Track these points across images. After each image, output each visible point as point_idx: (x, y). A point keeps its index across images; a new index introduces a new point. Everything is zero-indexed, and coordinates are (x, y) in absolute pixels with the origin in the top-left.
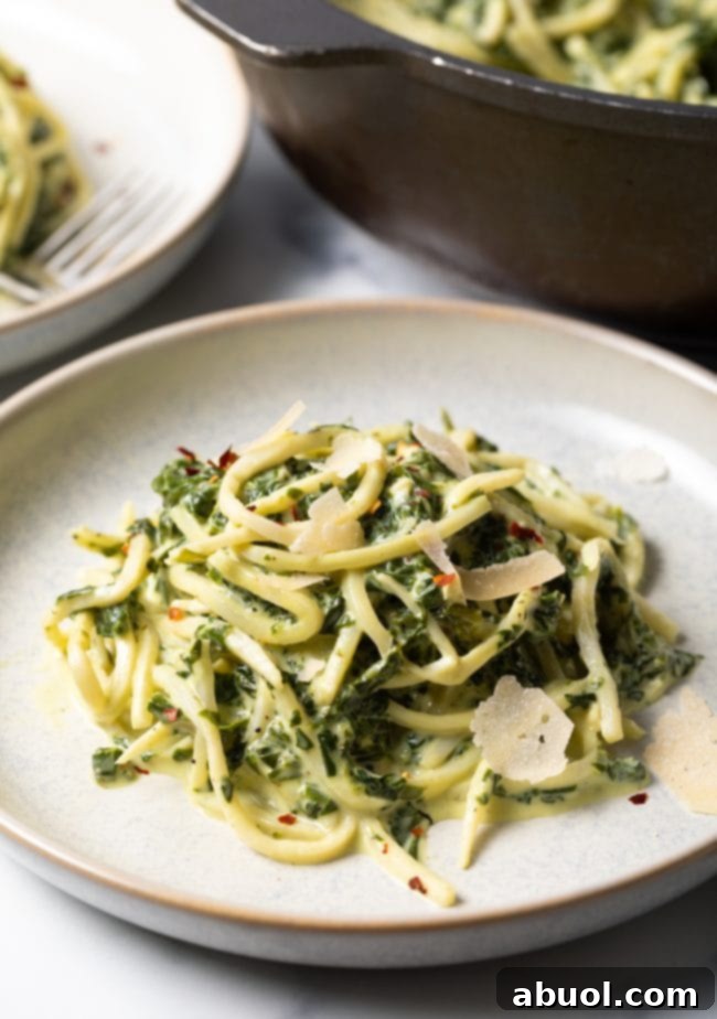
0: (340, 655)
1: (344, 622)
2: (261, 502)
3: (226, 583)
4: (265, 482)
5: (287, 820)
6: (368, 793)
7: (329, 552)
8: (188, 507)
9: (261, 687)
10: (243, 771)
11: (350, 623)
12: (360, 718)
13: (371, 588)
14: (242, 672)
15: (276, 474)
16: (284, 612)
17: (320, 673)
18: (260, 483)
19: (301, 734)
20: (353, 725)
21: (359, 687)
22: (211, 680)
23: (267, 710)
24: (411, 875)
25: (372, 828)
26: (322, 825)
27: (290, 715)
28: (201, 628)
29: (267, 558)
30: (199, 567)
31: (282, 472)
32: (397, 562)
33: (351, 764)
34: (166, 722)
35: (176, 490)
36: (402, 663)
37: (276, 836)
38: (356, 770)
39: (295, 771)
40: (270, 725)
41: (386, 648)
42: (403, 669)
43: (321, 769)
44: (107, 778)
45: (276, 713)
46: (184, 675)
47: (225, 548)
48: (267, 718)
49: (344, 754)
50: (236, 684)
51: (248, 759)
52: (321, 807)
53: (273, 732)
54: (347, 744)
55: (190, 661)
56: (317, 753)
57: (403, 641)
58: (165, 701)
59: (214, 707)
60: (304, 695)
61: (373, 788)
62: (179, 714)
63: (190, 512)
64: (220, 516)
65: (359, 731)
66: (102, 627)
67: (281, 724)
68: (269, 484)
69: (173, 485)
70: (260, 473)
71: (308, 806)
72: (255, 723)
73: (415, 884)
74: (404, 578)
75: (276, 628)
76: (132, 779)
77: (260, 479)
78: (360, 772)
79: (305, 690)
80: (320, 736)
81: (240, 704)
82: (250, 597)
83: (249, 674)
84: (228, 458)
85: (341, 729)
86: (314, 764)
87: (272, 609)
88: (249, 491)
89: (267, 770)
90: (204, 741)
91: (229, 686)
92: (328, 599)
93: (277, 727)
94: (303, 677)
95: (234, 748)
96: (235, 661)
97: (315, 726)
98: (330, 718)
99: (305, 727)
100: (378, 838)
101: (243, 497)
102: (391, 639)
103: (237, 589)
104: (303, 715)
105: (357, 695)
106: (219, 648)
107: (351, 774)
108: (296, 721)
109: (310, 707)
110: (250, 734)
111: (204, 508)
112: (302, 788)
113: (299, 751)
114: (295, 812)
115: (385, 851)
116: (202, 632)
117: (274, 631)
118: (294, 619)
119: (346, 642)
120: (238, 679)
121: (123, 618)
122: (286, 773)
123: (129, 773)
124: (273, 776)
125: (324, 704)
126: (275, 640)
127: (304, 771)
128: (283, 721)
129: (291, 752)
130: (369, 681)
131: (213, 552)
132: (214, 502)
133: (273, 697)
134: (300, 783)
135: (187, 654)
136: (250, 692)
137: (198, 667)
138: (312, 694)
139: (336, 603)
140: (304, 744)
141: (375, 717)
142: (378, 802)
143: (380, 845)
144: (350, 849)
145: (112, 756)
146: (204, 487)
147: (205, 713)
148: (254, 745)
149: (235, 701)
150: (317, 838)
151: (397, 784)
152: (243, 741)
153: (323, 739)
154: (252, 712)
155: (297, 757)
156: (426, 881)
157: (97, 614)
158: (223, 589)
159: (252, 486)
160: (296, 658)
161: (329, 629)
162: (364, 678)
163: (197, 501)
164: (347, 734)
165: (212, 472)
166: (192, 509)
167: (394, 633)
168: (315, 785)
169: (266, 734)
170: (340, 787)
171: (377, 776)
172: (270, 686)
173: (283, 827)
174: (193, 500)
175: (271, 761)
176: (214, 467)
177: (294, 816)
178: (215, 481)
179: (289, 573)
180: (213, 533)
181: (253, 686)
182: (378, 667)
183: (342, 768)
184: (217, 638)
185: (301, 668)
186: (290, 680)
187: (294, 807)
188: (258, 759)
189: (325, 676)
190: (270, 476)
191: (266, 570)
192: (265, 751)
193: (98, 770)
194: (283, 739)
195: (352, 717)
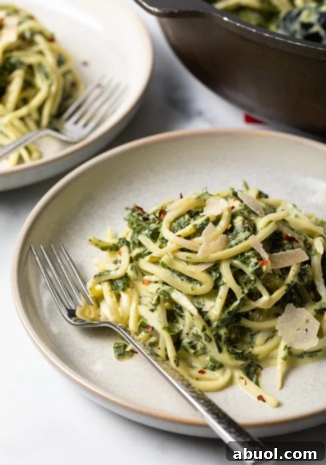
0: (221, 298)
1: (221, 283)
2: (180, 232)
3: (169, 268)
4: (181, 222)
5: (202, 372)
6: (236, 359)
7: (214, 252)
8: (147, 235)
9: (187, 314)
10: (181, 351)
11: (224, 284)
12: (230, 326)
13: (232, 267)
14: (177, 308)
15: (184, 218)
16: (196, 280)
17: (212, 307)
18: (178, 223)
19: (206, 335)
20: (227, 330)
21: (229, 313)
22: (165, 312)
23: (190, 324)
24: (259, 394)
25: (238, 374)
26: (217, 374)
27: (201, 327)
28: (159, 289)
29: (187, 258)
30: (156, 262)
31: (187, 217)
32: (242, 254)
33: (228, 347)
34: (146, 332)
35: (139, 228)
36: (246, 301)
37: (197, 379)
38: (230, 349)
39: (204, 351)
40: (192, 331)
41: (239, 294)
42: (247, 303)
43: (216, 350)
44: (120, 357)
45: (194, 326)
46: (152, 310)
47: (167, 254)
48: (191, 328)
49: (225, 343)
50: (175, 313)
51: (183, 347)
52: (217, 366)
53: (193, 334)
54: (225, 338)
55: (156, 305)
56: (214, 343)
57: (246, 291)
58: (145, 323)
59: (167, 325)
60: (205, 317)
61: (238, 357)
62: (153, 329)
63: (148, 237)
64: (163, 238)
65: (230, 332)
66: (114, 287)
67: (197, 331)
68: (182, 223)
69: (139, 225)
70: (177, 218)
71: (211, 366)
72: (185, 331)
73: (260, 398)
74: (245, 262)
75: (194, 288)
76: (131, 356)
77: (178, 221)
78: (232, 350)
79: (206, 315)
80: (214, 336)
81: (177, 322)
82: (180, 275)
83: (181, 308)
84: (163, 212)
85: (223, 332)
86: (212, 348)
87: (190, 280)
88: (174, 227)
89: (192, 351)
90: (164, 340)
91: (173, 314)
92: (214, 274)
93: (195, 332)
94: (204, 309)
95: (177, 341)
96: (173, 303)
97: (212, 331)
98: (218, 327)
99: (208, 332)
100: (242, 378)
101: (172, 230)
102: (241, 291)
103: (174, 271)
104: (207, 327)
105: (229, 317)
106: (167, 298)
107: (228, 351)
108: (204, 330)
109: (209, 322)
110: (184, 335)
111: (155, 235)
112: (208, 358)
113: (205, 343)
114: (205, 368)
115: (246, 384)
116: (160, 291)
117: (192, 289)
118: (201, 284)
119: (223, 292)
120: (175, 311)
121: (124, 284)
122: (201, 352)
123: (130, 354)
124: (195, 354)
125: (215, 321)
126: (193, 293)
127: (208, 350)
128: (198, 329)
129: (202, 343)
130: (233, 310)
131: (163, 256)
132: (159, 233)
133: (193, 319)
134: (207, 356)
135: (154, 302)
136: (182, 316)
137: (159, 308)
138: (210, 317)
139: (218, 275)
140: (208, 340)
141: (236, 325)
142: (240, 363)
143: (243, 381)
144: (230, 383)
145: (123, 347)
146: (153, 226)
147: (164, 328)
148: (186, 341)
149: (175, 321)
150: (216, 379)
151: (248, 354)
152: (181, 339)
153: (216, 337)
154: (184, 326)
155: (205, 345)
156: (265, 397)
157: (111, 282)
158: (168, 271)
159: (175, 225)
160: (201, 300)
161: (216, 288)
162: (231, 309)
163: (151, 232)
164: (225, 334)
165: (156, 219)
166: (149, 236)
167: (242, 288)
168: (213, 357)
169: (191, 335)
170: (224, 357)
171: (240, 351)
172: (192, 315)
173: (200, 375)
174: (149, 232)
175: (194, 347)
176: (157, 217)
177: (204, 370)
178: (159, 223)
179: (197, 263)
180: (161, 247)
181: (183, 314)
182: (236, 304)
183: (225, 349)
184: (166, 294)
185: (204, 305)
186: (200, 311)
187: (204, 366)
188: (188, 346)
189: (214, 308)
190: (182, 220)
191: (188, 263)
192: (190, 343)
193: (117, 353)
194: (198, 337)
195: (227, 326)
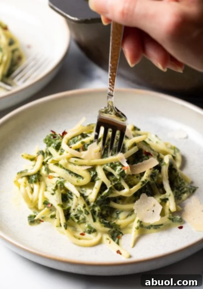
0: (96, 188)
1: (97, 179)
2: (73, 146)
3: (64, 168)
4: (75, 140)
5: (82, 234)
6: (105, 226)
7: (93, 159)
9: (74, 197)
10: (70, 221)
11: (99, 179)
12: (102, 206)
13: (104, 170)
14: (69, 193)
15: (78, 137)
16: (80, 176)
17: (91, 193)
18: (73, 140)
19: (86, 210)
20: (100, 208)
21: (102, 197)
22: (60, 195)
23: (76, 204)
24: (117, 250)
25: (106, 237)
26: (92, 236)
27: (83, 205)
28: (57, 181)
29: (75, 161)
30: (57, 164)
31: (80, 137)
33: (100, 219)
34: (48, 207)
35: (50, 142)
36: (113, 189)
37: (79, 239)
38: (101, 220)
39: (84, 221)
40: (77, 208)
41: (109, 185)
42: (113, 191)
43: (92, 220)
44: (32, 223)
45: (79, 204)
46: (53, 194)
47: (64, 159)
48: (76, 206)
49: (98, 216)
51: (71, 218)
52: (92, 231)
53: (78, 210)
54: (99, 213)
55: (54, 190)
56: (90, 216)
57: (113, 184)
58: (47, 202)
59: (61, 203)
62: (52, 205)
64: (62, 149)
65: (102, 209)
66: (30, 181)
69: (49, 141)
70: (74, 137)
71: (88, 230)
72: (73, 207)
73: (118, 252)
74: (114, 168)
76: (39, 223)
77: (73, 139)
78: (102, 221)
79: (87, 198)
80: (91, 211)
81: (69, 202)
82: (71, 172)
83: (71, 194)
84: (64, 133)
85: (97, 209)
86: (89, 219)
87: (77, 175)
88: (70, 142)
89: (76, 221)
90: (59, 213)
91: (66, 197)
92: (92, 172)
93: (79, 209)
94: (86, 194)
95: (67, 215)
96: (67, 190)
97: (90, 208)
98: (94, 206)
99: (87, 208)
100: (108, 239)
101: (68, 144)
103: (67, 170)
104: (86, 205)
105: (101, 199)
106: (62, 187)
108: (84, 207)
109: (88, 203)
110: (72, 210)
111: (58, 147)
112: (86, 225)
113: (85, 215)
115: (110, 243)
116: (58, 182)
117: (77, 182)
118: (83, 178)
119: (98, 184)
120: (68, 195)
121: (36, 178)
122: (82, 221)
123: (38, 222)
124: (78, 222)
125: (92, 202)
126: (78, 184)
127: (87, 221)
128: (81, 207)
129: (83, 215)
131: (60, 160)
132: (60, 146)
133: (78, 200)
135: (54, 188)
136: (71, 199)
137: (57, 192)
138: (89, 199)
139: (95, 173)
140: (87, 213)
141: (106, 205)
142: (108, 229)
143: (108, 241)
144: (100, 242)
145: (33, 217)
146: (58, 141)
147: (59, 205)
148: (73, 214)
149: (67, 201)
150: (91, 239)
151: (113, 224)
152: (70, 212)
154: (72, 204)
155: (85, 217)
156: (121, 251)
157: (28, 177)
158: (63, 170)
160: (84, 189)
161: (93, 181)
162: (103, 194)
164: (99, 210)
165: (60, 137)
166: (54, 148)
167: (111, 182)
168: (90, 225)
169: (76, 211)
170: (97, 225)
171: (107, 222)
172: (77, 197)
173: (81, 236)
174: (55, 145)
175: (78, 218)
177: (84, 233)
178: (61, 140)
179: (81, 165)
180: (61, 154)
181: (72, 197)
182: (106, 191)
183: (97, 220)
184: (62, 184)
185: (86, 192)
186: (82, 195)
187: (84, 231)
188: (74, 217)
189: (92, 194)
190: (76, 138)
191: (75, 165)
192: (76, 215)
193: (29, 221)
194: (81, 212)
195: (100, 205)
